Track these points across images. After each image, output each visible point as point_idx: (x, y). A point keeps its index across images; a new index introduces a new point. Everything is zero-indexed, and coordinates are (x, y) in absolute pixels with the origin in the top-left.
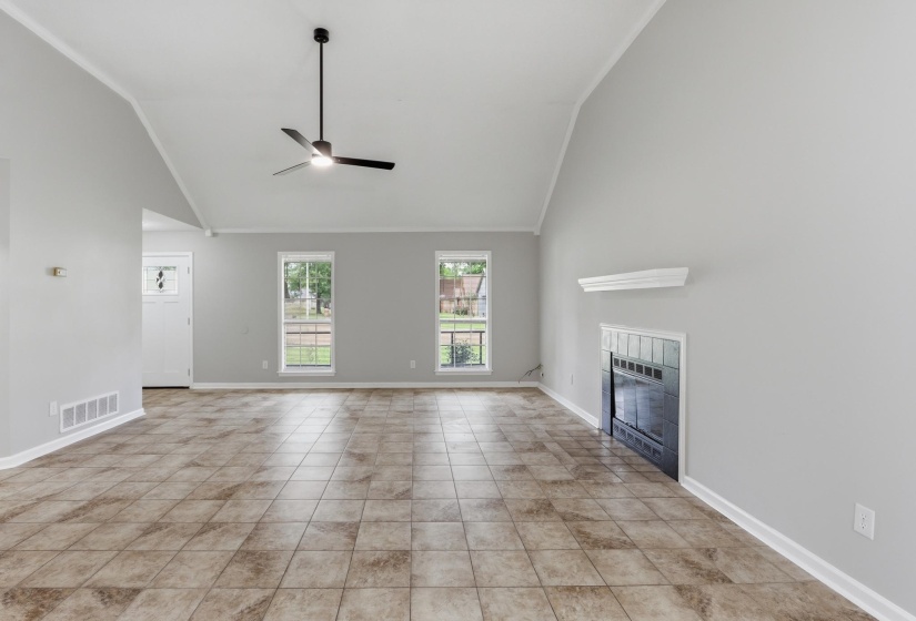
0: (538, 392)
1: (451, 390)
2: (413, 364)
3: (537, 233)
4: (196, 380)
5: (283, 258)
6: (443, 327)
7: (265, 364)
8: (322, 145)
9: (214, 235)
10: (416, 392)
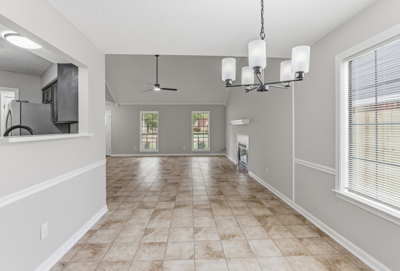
0: (225, 157)
1: (197, 156)
2: (184, 148)
3: (225, 105)
4: (112, 153)
5: (141, 113)
6: (195, 136)
7: (135, 148)
8: (157, 85)
9: (119, 105)
10: (185, 157)
